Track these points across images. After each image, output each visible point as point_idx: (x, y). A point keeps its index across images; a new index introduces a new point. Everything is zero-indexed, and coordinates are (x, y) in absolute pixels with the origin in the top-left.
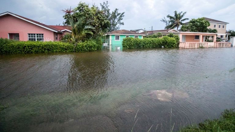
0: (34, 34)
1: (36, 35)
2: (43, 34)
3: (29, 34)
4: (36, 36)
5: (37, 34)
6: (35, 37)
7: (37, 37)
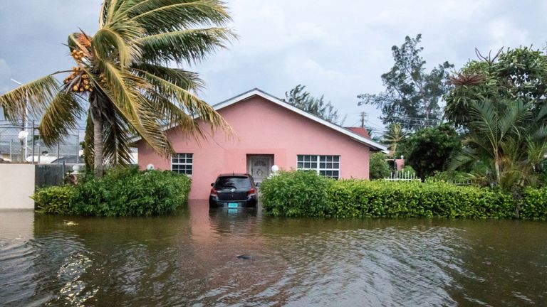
0: (314, 157)
1: (318, 158)
2: (337, 158)
3: (300, 157)
4: (318, 162)
5: (322, 158)
6: (316, 167)
7: (322, 165)
